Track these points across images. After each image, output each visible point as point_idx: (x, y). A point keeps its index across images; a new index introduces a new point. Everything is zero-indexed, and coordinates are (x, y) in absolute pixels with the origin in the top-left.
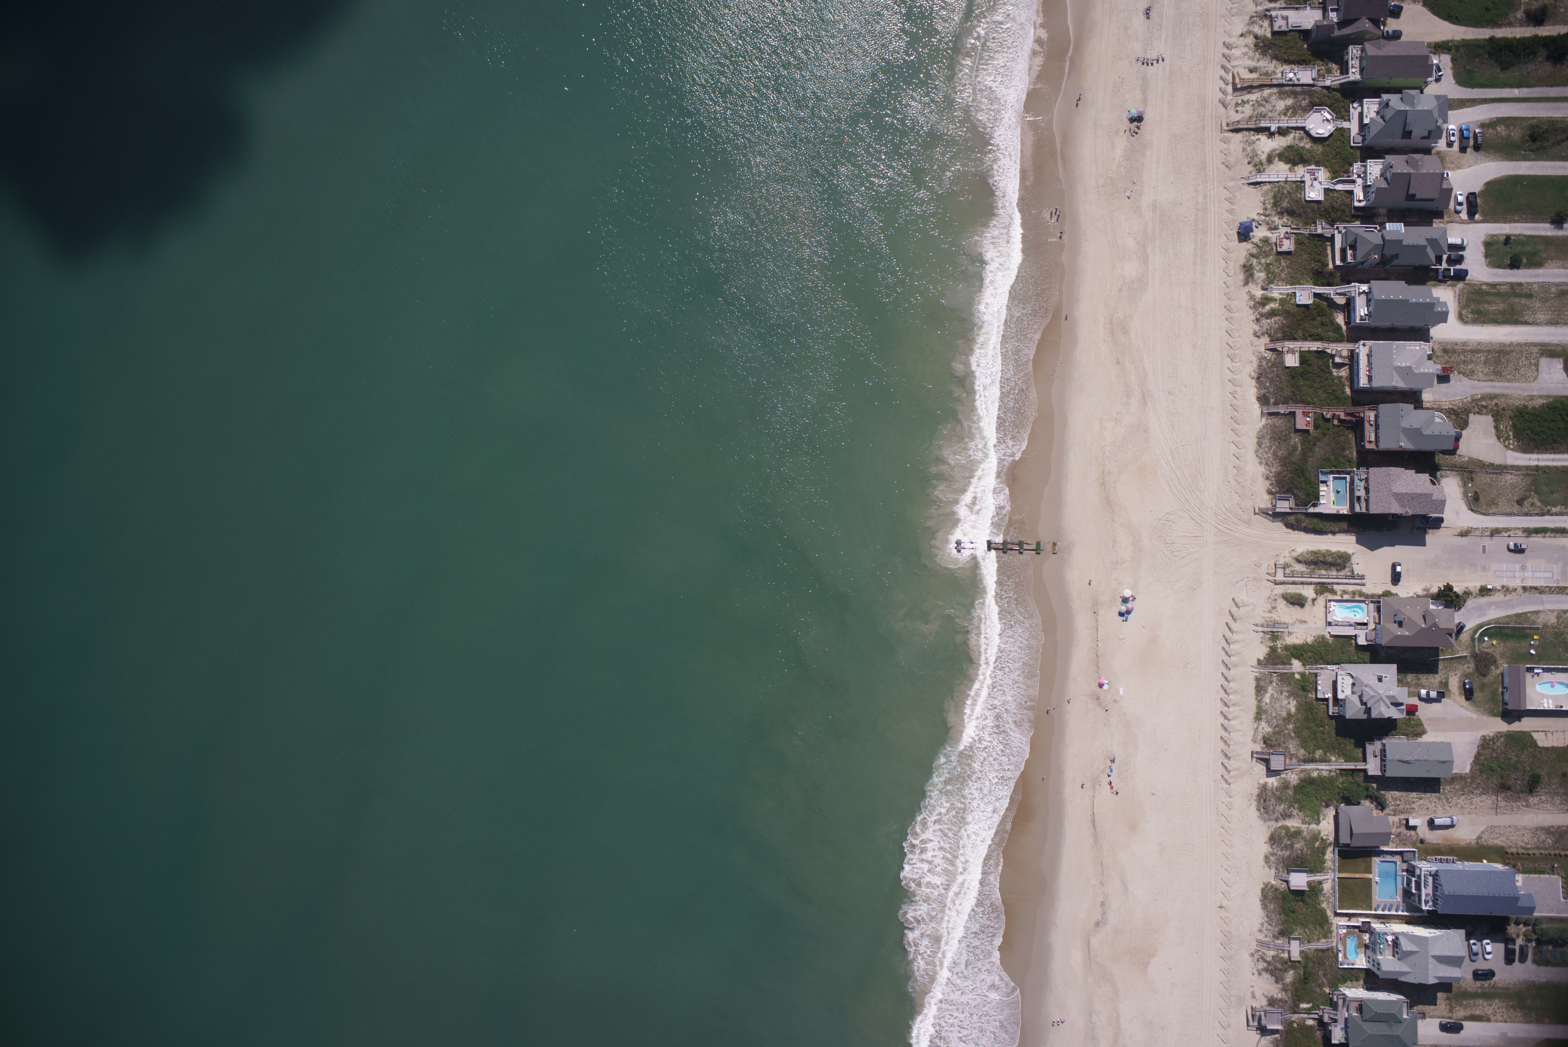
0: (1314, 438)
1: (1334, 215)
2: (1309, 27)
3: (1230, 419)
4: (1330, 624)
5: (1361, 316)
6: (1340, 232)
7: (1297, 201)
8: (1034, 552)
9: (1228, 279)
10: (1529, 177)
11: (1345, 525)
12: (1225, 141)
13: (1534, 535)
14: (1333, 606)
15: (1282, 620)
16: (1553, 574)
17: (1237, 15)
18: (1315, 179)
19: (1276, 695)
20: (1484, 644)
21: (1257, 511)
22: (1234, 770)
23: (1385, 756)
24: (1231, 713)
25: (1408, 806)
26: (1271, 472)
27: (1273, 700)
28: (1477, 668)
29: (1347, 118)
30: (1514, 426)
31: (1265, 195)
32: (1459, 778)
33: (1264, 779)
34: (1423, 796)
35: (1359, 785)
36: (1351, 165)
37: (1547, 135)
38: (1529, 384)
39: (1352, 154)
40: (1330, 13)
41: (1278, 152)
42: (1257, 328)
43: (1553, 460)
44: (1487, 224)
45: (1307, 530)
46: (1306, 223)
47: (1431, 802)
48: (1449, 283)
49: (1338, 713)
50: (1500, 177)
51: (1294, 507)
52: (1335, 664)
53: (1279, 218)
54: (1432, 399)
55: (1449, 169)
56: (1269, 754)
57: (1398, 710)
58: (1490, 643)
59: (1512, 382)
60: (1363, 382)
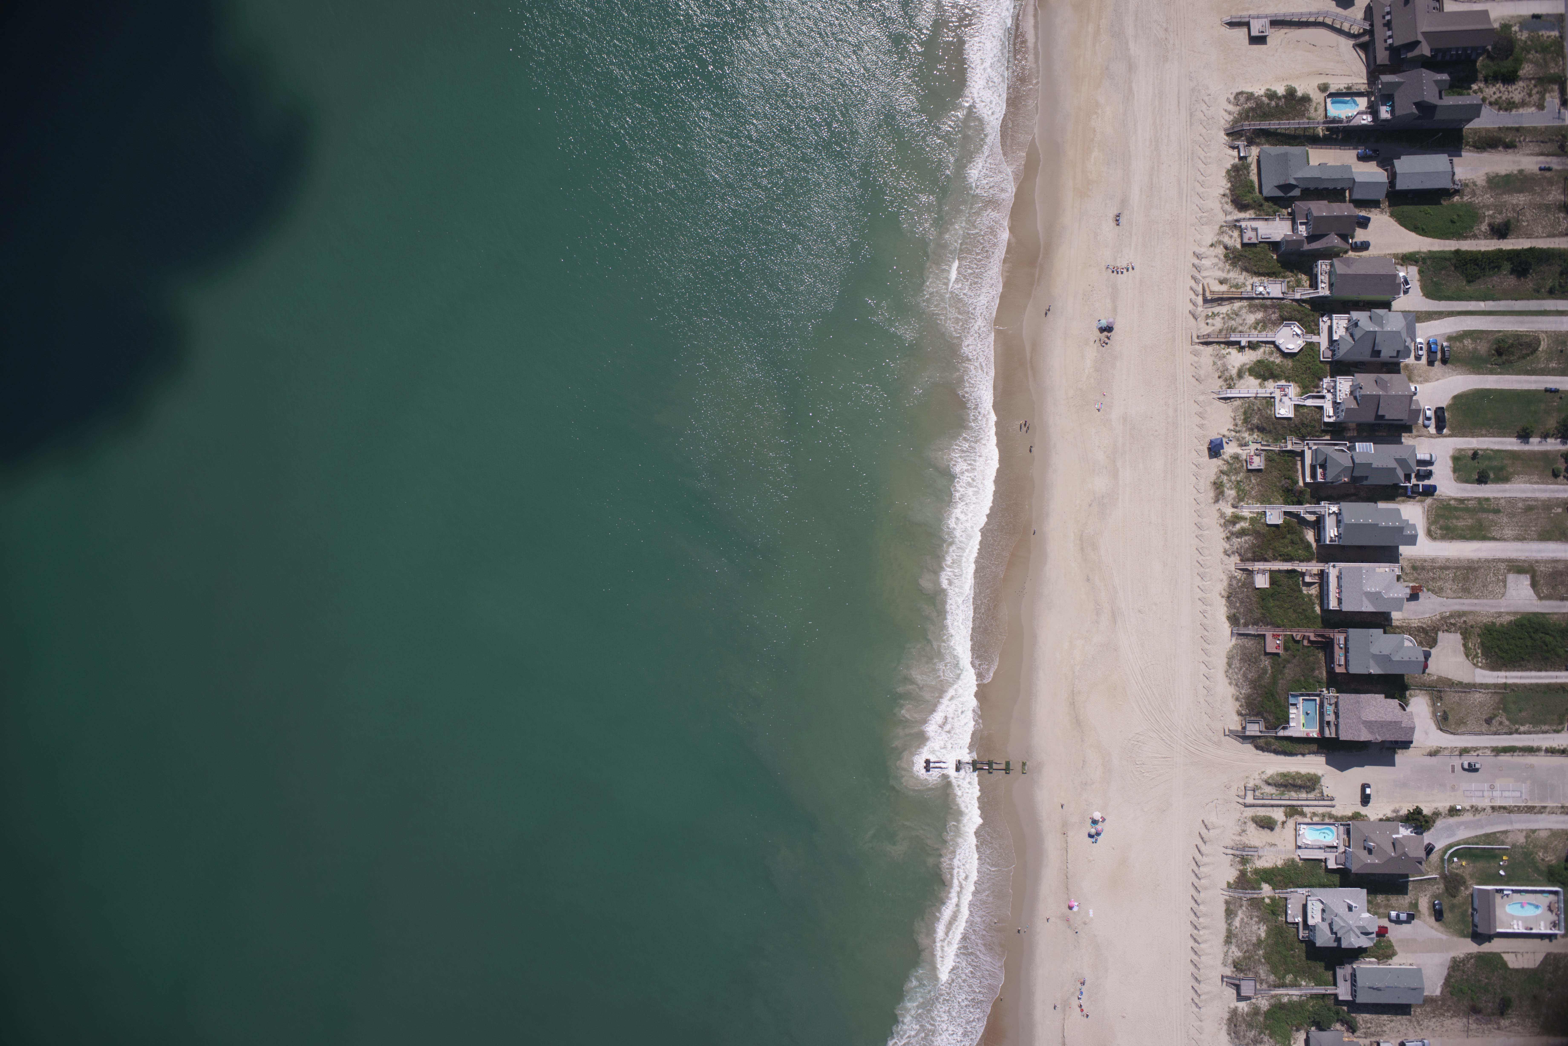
0: (1284, 660)
1: (1303, 431)
2: (1279, 240)
3: (1200, 639)
4: (1300, 847)
5: (1331, 537)
6: (1310, 448)
7: (1267, 418)
8: (1004, 771)
9: (1199, 495)
10: (1496, 390)
11: (1314, 747)
12: (1196, 354)
13: (1503, 754)
14: (1304, 830)
15: (1252, 843)
16: (1521, 793)
17: (1206, 224)
18: (1286, 395)
19: (1246, 919)
20: (1454, 865)
21: (1227, 733)
22: (1205, 993)
23: (1355, 981)
24: (1201, 936)
25: (1379, 1029)
26: (1241, 694)
27: (1243, 924)
28: (1447, 889)
29: (1316, 332)
30: (1482, 644)
31: (1235, 410)
32: (1429, 1001)
33: (1234, 1004)
34: (1394, 1018)
35: (1329, 1009)
36: (1321, 380)
37: (1512, 350)
38: (1497, 601)
39: (1321, 369)
40: (1299, 227)
41: (1248, 366)
42: (1227, 546)
43: (1521, 678)
44: (1455, 438)
45: (1276, 752)
46: (1276, 440)
47: (1402, 1025)
48: (1418, 498)
49: (1308, 937)
50: (1468, 391)
51: (1264, 729)
52: (1305, 887)
53: (1249, 434)
54: (1401, 617)
55: (1417, 382)
56: (1239, 980)
57: (1368, 938)
58: (1460, 864)
59: (1480, 598)
60: (1333, 605)
